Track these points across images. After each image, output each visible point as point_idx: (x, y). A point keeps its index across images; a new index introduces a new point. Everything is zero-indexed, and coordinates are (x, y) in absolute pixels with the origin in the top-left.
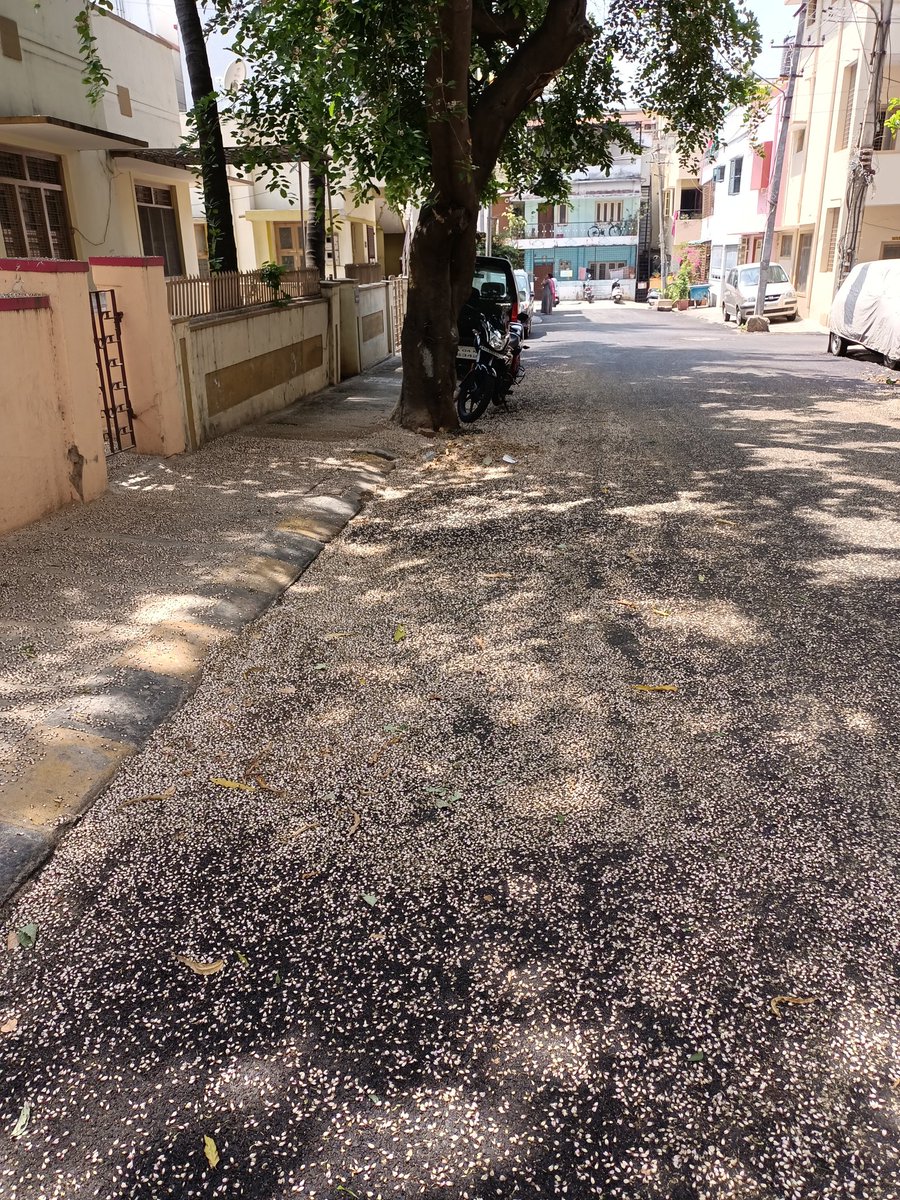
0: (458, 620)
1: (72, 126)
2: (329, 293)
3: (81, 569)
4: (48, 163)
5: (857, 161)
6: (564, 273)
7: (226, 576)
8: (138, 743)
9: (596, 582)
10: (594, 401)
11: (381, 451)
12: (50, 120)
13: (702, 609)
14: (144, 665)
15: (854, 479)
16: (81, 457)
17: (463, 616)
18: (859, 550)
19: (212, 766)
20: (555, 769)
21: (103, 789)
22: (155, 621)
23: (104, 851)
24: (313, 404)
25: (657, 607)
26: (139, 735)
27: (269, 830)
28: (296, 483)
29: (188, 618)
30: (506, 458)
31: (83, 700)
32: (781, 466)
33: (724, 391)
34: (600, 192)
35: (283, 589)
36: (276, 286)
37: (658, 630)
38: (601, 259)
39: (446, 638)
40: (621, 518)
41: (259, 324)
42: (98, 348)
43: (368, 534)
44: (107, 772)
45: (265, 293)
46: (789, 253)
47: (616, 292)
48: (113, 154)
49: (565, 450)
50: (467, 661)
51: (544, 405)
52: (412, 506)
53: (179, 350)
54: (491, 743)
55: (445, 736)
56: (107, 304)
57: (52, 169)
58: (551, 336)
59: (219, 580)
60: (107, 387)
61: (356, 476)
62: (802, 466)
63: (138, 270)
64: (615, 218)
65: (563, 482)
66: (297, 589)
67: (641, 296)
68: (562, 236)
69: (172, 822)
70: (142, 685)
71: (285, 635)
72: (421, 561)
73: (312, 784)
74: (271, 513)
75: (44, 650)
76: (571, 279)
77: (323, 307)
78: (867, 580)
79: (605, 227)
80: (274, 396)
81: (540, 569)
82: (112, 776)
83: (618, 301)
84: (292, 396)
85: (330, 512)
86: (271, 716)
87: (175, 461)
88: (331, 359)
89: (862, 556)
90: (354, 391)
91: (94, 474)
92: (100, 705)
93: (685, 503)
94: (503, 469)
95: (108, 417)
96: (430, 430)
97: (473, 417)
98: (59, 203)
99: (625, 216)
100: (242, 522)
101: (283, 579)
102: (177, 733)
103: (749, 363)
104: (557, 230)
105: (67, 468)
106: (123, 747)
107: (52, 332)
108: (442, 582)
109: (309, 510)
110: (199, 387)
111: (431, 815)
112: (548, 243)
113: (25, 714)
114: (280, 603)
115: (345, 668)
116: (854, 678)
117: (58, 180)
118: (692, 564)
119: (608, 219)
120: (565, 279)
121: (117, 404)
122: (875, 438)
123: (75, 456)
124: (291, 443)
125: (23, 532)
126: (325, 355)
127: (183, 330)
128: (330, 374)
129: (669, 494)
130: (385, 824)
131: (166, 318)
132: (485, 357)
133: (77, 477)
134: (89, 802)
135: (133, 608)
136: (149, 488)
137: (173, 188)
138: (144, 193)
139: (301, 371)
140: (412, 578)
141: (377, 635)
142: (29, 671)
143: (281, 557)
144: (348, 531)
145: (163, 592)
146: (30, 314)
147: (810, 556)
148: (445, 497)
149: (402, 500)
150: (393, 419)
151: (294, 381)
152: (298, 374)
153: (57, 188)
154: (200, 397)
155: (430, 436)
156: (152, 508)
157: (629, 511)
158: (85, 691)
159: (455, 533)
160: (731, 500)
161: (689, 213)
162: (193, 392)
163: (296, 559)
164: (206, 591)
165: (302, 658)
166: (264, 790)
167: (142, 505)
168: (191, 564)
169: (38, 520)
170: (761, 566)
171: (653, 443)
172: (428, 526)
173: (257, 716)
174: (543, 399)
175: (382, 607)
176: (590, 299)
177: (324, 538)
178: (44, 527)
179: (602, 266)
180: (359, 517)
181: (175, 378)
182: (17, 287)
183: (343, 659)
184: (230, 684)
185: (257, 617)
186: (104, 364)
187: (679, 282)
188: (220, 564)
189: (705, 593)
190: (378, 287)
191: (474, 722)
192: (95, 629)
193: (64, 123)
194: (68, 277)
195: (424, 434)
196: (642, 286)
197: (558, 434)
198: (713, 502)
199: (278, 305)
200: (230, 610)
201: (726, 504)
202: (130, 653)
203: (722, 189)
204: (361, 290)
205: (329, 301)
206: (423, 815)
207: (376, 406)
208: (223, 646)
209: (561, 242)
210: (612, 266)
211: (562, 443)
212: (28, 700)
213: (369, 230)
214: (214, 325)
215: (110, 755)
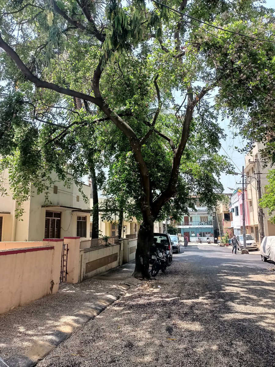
0: (134, 324)
1: (65, 207)
2: (121, 242)
3: (49, 309)
4: (58, 214)
5: (259, 211)
6: (192, 235)
7: (82, 312)
8: (56, 346)
9: (169, 317)
10: (189, 272)
11: (128, 284)
12: (61, 206)
13: (191, 324)
14: (60, 330)
15: (246, 295)
16: (54, 283)
17: (135, 324)
18: (237, 312)
19: (71, 351)
20: (144, 354)
21: (48, 354)
22: (64, 321)
23: (46, 365)
24: (113, 271)
25: (181, 323)
26: (57, 344)
27: (81, 363)
28: (103, 291)
29: (71, 321)
30: (159, 286)
31: (46, 336)
32: (229, 291)
33: (225, 271)
34: (201, 214)
35: (94, 316)
36: (107, 241)
37: (179, 328)
38: (203, 231)
39: (129, 328)
40: (182, 302)
41: (101, 251)
42: (62, 257)
43: (119, 305)
44: (49, 351)
45: (104, 243)
46: (253, 232)
47: (208, 240)
48: (73, 211)
49: (176, 285)
50: (133, 333)
51: (175, 273)
52: (131, 298)
53: (80, 257)
54: (132, 349)
55: (122, 348)
56: (66, 248)
57: (59, 215)
58: (185, 253)
59: (80, 313)
60: (62, 266)
61: (119, 290)
62: (235, 291)
63: (74, 240)
64: (206, 220)
65: (171, 293)
66: (98, 317)
67: (216, 242)
68: (191, 225)
69: (61, 361)
70: (59, 334)
71: (92, 327)
72: (130, 311)
73: (91, 355)
74: (96, 298)
75: (39, 326)
76: (195, 236)
77: (119, 246)
78: (234, 319)
79: (203, 223)
80: (103, 269)
81: (157, 314)
82: (50, 352)
83: (209, 243)
84: (108, 269)
85: (111, 299)
86: (86, 343)
87: (75, 285)
88: (120, 259)
89: (236, 314)
90: (125, 267)
91: (56, 287)
92: (50, 337)
93: (200, 300)
94: (158, 289)
95: (61, 273)
96: (142, 279)
97: (155, 275)
98: (59, 222)
99: (209, 220)
100: (88, 300)
101: (95, 314)
102: (65, 345)
103: (237, 263)
104: (190, 223)
105: (50, 286)
106: (53, 346)
107: (53, 254)
108: (133, 316)
109: (105, 298)
110: (84, 266)
111: (114, 362)
112: (188, 227)
113: (35, 338)
114: (93, 319)
115: (104, 334)
116: (217, 339)
117: (60, 217)
118: (194, 314)
119: (204, 221)
120: (193, 236)
121: (64, 270)
122: (259, 285)
123: (52, 283)
124: (105, 281)
125: (38, 301)
126: (118, 258)
127: (82, 253)
128: (119, 263)
129: (197, 297)
130: (104, 363)
131: (79, 250)
132: (158, 259)
133: (52, 288)
134: (45, 356)
135: (60, 318)
136: (68, 292)
137: (86, 216)
138: (79, 218)
139: (111, 262)
140: (126, 315)
141: (114, 327)
142: (36, 330)
143: (96, 309)
144: (114, 304)
145: (67, 315)
146: (50, 250)
147: (224, 313)
148: (140, 296)
149: (130, 296)
150: (133, 275)
151: (109, 265)
152: (110, 263)
153: (59, 219)
154: (84, 269)
155: (141, 280)
156: (68, 296)
157: (185, 301)
158: (47, 334)
159: (140, 305)
160: (212, 299)
161: (227, 220)
162: (82, 267)
163: (99, 309)
164: (76, 316)
165: (95, 331)
166: (81, 356)
167: (65, 295)
168: (74, 309)
169: (41, 298)
170: (210, 315)
171: (199, 284)
172: (134, 303)
173: (83, 343)
174: (175, 271)
175: (117, 321)
176: (201, 242)
177: (107, 305)
178: (42, 300)
179: (204, 233)
180: (117, 301)
181: (79, 264)
182: (48, 244)
183: (104, 332)
184: (78, 336)
185: (87, 322)
186: (63, 261)
187: (225, 238)
188: (81, 310)
189: (193, 320)
190: (135, 240)
191: (130, 345)
192: (51, 322)
193: (64, 207)
194: (59, 242)
195: (140, 279)
196: (216, 239)
197: (175, 281)
198: (207, 299)
199: (107, 246)
200: (82, 320)
201: (210, 300)
202: (58, 328)
203: (234, 214)
204: (129, 241)
205: (120, 244)
206: (113, 361)
207: (130, 272)
208: (78, 328)
209: (191, 227)
210: (206, 233)
211: (175, 283)
212: (35, 335)
213: (136, 225)
214: (89, 251)
215: (51, 347)
